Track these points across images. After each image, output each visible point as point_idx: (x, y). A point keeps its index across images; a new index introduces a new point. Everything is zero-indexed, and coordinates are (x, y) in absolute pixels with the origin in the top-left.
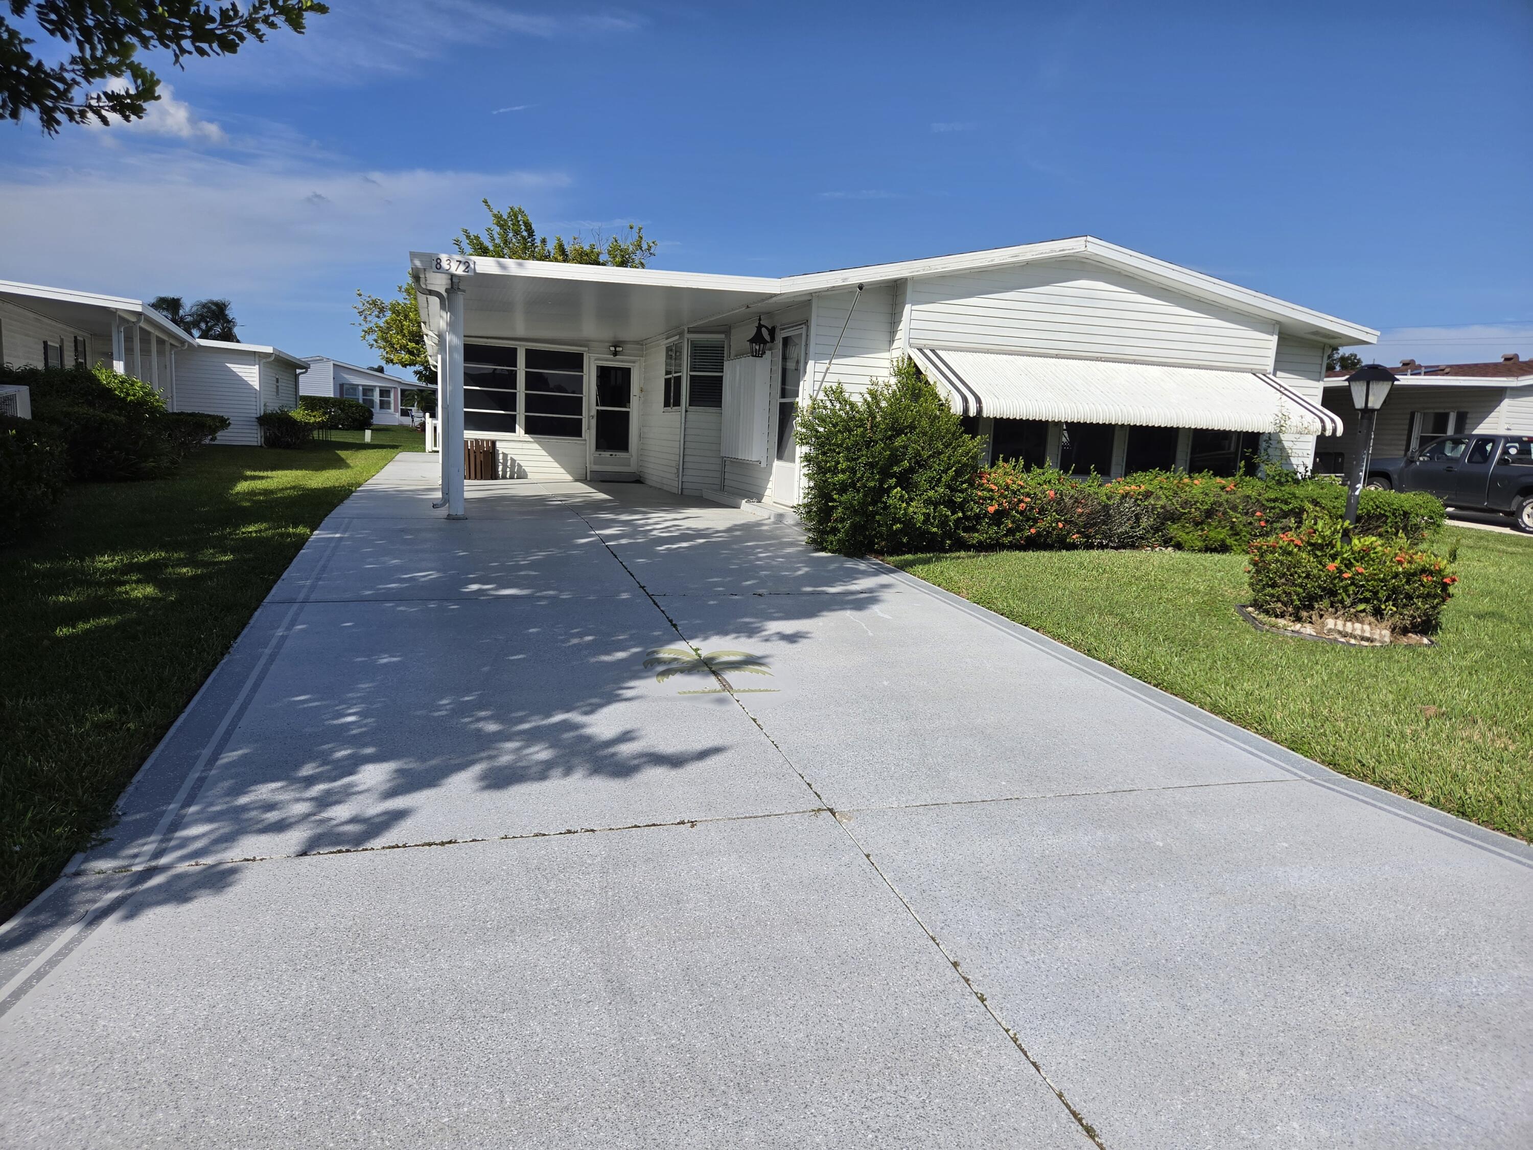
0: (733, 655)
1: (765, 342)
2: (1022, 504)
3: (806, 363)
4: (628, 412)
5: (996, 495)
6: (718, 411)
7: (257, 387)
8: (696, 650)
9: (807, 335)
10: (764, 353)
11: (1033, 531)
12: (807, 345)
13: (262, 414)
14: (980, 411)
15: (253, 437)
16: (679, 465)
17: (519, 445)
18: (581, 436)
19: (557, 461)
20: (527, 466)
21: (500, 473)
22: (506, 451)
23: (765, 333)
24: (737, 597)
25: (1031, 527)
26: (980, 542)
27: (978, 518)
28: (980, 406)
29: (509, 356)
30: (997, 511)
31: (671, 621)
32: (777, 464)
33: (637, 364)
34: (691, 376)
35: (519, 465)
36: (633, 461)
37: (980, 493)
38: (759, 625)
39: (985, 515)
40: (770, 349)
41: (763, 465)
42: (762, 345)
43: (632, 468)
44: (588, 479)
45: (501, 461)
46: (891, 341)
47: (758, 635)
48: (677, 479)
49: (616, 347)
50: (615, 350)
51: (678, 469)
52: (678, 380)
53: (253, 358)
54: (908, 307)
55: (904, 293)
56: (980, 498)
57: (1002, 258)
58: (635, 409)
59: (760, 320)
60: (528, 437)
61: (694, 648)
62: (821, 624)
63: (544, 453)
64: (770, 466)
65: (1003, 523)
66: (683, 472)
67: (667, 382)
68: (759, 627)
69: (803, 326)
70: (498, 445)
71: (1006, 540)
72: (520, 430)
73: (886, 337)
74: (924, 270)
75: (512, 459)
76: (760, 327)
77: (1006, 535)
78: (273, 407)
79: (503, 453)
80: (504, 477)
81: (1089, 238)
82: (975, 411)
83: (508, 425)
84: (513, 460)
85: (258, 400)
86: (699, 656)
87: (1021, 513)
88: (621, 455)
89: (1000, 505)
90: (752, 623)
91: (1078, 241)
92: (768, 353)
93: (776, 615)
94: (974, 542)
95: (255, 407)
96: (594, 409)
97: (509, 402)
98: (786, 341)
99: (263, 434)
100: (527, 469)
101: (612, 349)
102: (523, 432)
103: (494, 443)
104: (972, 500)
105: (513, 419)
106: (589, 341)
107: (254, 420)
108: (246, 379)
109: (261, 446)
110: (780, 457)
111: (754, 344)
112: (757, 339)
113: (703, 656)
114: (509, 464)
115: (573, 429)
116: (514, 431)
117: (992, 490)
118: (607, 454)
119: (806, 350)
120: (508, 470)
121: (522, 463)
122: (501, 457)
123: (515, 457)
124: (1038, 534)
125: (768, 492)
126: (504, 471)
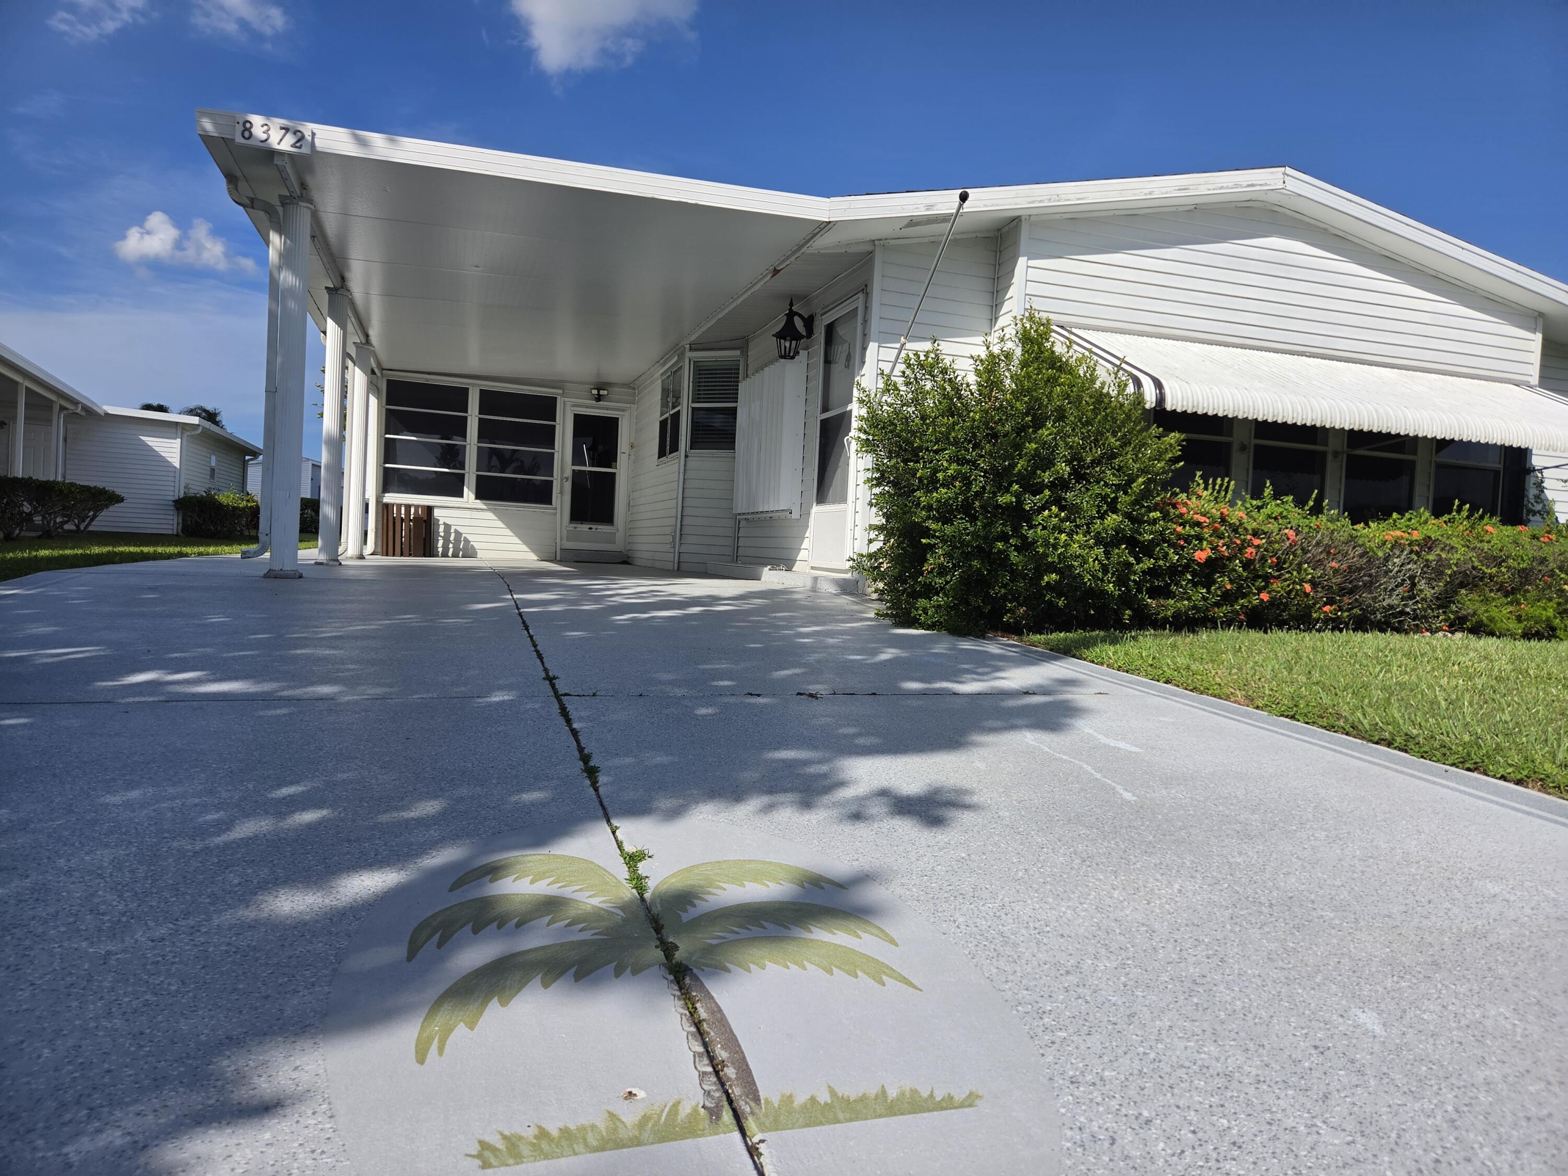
0: (757, 876)
1: (797, 337)
2: (1249, 550)
3: (864, 349)
4: (614, 474)
5: (1207, 533)
6: (730, 455)
7: (177, 465)
8: (632, 860)
9: (866, 308)
10: (797, 353)
11: (1265, 596)
12: (865, 321)
13: (182, 495)
14: (1161, 400)
15: (170, 523)
16: (675, 532)
17: (467, 514)
18: (551, 503)
19: (517, 535)
20: (476, 542)
21: (440, 550)
22: (449, 522)
23: (799, 323)
24: (760, 700)
25: (1260, 590)
26: (1177, 615)
27: (1175, 572)
28: (1161, 393)
29: (458, 397)
30: (1209, 559)
31: (585, 758)
32: (816, 509)
33: (627, 414)
34: (693, 409)
35: (466, 540)
36: (620, 536)
37: (1179, 529)
38: (824, 768)
39: (1187, 567)
40: (806, 348)
41: (795, 515)
42: (794, 343)
43: (617, 546)
44: (558, 558)
45: (442, 534)
46: (994, 319)
47: (827, 799)
48: (672, 550)
49: (601, 389)
50: (598, 394)
51: (674, 537)
52: (676, 417)
53: (174, 430)
54: (1022, 262)
55: (1016, 243)
56: (1180, 536)
57: (1164, 190)
58: (623, 470)
59: (791, 304)
60: (479, 504)
61: (629, 848)
62: (982, 766)
63: (500, 524)
64: (805, 514)
65: (1214, 582)
66: (681, 539)
67: (663, 424)
68: (825, 776)
69: (860, 295)
70: (437, 513)
71: (1220, 612)
72: (469, 494)
73: (985, 313)
74: (1050, 200)
75: (456, 532)
76: (791, 315)
77: (1218, 605)
78: (199, 489)
79: (445, 524)
80: (445, 555)
81: (1289, 170)
82: (1154, 399)
83: (453, 487)
84: (458, 534)
85: (177, 480)
86: (638, 882)
87: (1247, 565)
88: (604, 528)
89: (1215, 548)
90: (806, 763)
91: (1272, 173)
92: (803, 354)
93: (861, 741)
94: (1169, 613)
95: (172, 489)
96: (569, 468)
97: (453, 456)
98: (830, 329)
99: (180, 521)
100: (476, 545)
101: (595, 392)
102: (472, 496)
103: (430, 509)
104: (1165, 541)
105: (461, 479)
106: (565, 381)
107: (171, 503)
108: (163, 454)
109: (177, 535)
110: (821, 498)
111: (782, 341)
112: (788, 332)
113: (651, 886)
114: (452, 538)
115: (542, 495)
116: (462, 496)
117: (1198, 524)
118: (584, 527)
119: (864, 330)
120: (451, 546)
121: (470, 538)
122: (442, 529)
123: (460, 529)
124: (1273, 603)
125: (802, 555)
126: (446, 548)
